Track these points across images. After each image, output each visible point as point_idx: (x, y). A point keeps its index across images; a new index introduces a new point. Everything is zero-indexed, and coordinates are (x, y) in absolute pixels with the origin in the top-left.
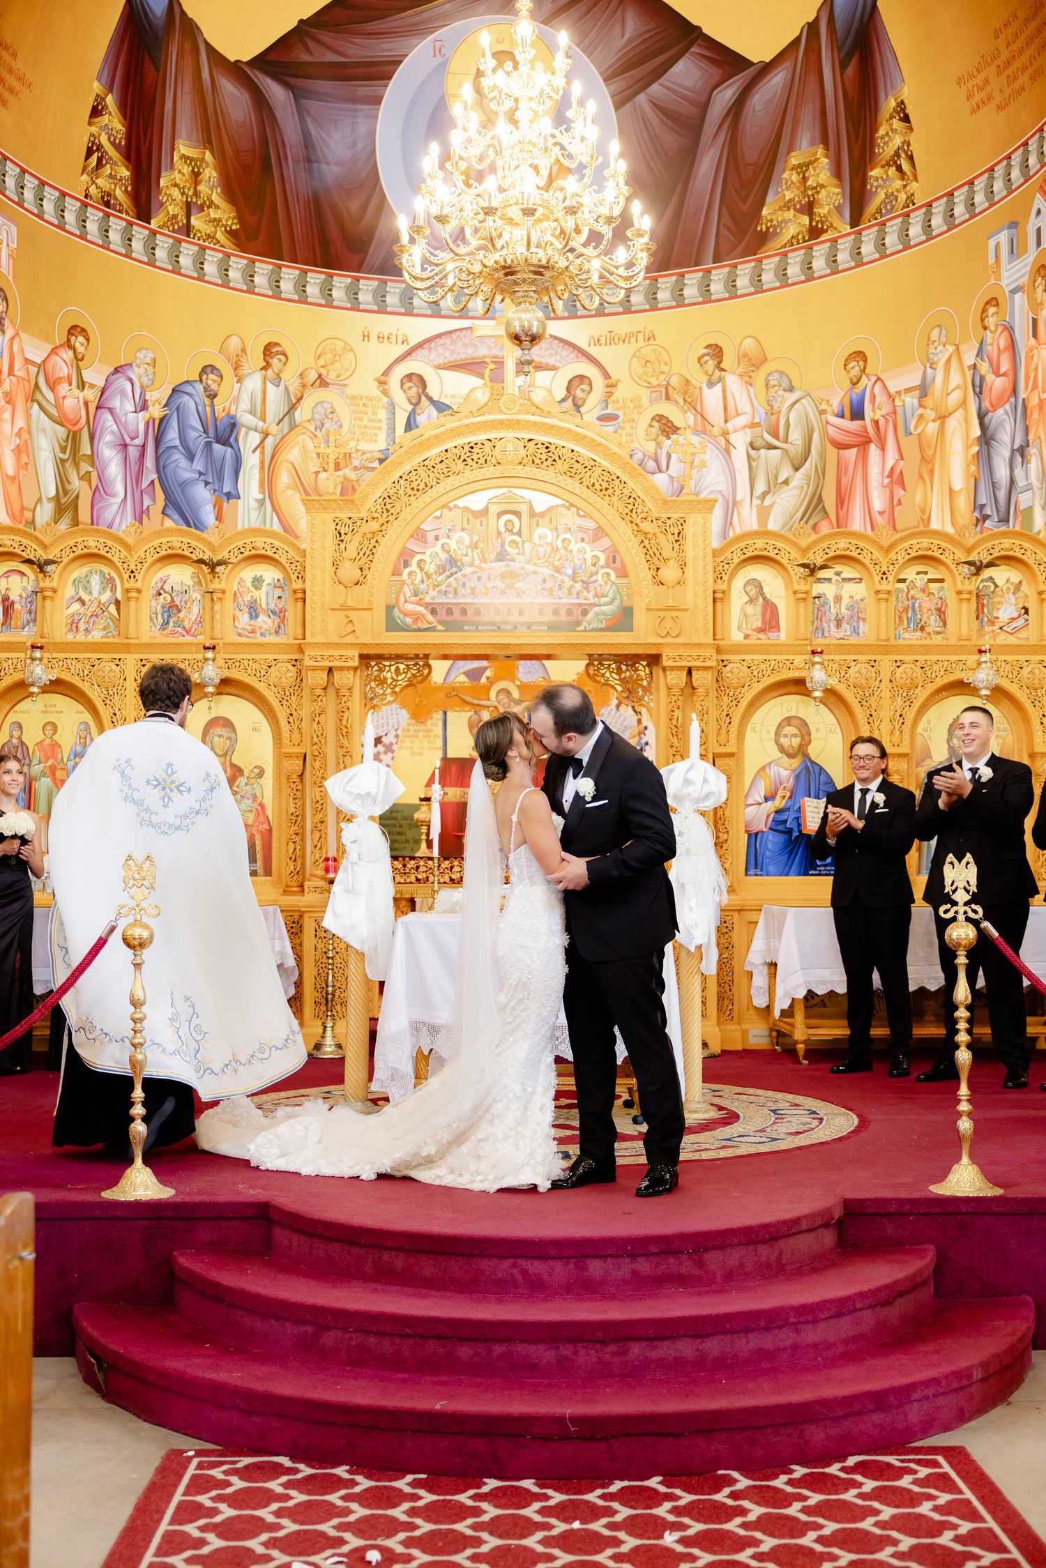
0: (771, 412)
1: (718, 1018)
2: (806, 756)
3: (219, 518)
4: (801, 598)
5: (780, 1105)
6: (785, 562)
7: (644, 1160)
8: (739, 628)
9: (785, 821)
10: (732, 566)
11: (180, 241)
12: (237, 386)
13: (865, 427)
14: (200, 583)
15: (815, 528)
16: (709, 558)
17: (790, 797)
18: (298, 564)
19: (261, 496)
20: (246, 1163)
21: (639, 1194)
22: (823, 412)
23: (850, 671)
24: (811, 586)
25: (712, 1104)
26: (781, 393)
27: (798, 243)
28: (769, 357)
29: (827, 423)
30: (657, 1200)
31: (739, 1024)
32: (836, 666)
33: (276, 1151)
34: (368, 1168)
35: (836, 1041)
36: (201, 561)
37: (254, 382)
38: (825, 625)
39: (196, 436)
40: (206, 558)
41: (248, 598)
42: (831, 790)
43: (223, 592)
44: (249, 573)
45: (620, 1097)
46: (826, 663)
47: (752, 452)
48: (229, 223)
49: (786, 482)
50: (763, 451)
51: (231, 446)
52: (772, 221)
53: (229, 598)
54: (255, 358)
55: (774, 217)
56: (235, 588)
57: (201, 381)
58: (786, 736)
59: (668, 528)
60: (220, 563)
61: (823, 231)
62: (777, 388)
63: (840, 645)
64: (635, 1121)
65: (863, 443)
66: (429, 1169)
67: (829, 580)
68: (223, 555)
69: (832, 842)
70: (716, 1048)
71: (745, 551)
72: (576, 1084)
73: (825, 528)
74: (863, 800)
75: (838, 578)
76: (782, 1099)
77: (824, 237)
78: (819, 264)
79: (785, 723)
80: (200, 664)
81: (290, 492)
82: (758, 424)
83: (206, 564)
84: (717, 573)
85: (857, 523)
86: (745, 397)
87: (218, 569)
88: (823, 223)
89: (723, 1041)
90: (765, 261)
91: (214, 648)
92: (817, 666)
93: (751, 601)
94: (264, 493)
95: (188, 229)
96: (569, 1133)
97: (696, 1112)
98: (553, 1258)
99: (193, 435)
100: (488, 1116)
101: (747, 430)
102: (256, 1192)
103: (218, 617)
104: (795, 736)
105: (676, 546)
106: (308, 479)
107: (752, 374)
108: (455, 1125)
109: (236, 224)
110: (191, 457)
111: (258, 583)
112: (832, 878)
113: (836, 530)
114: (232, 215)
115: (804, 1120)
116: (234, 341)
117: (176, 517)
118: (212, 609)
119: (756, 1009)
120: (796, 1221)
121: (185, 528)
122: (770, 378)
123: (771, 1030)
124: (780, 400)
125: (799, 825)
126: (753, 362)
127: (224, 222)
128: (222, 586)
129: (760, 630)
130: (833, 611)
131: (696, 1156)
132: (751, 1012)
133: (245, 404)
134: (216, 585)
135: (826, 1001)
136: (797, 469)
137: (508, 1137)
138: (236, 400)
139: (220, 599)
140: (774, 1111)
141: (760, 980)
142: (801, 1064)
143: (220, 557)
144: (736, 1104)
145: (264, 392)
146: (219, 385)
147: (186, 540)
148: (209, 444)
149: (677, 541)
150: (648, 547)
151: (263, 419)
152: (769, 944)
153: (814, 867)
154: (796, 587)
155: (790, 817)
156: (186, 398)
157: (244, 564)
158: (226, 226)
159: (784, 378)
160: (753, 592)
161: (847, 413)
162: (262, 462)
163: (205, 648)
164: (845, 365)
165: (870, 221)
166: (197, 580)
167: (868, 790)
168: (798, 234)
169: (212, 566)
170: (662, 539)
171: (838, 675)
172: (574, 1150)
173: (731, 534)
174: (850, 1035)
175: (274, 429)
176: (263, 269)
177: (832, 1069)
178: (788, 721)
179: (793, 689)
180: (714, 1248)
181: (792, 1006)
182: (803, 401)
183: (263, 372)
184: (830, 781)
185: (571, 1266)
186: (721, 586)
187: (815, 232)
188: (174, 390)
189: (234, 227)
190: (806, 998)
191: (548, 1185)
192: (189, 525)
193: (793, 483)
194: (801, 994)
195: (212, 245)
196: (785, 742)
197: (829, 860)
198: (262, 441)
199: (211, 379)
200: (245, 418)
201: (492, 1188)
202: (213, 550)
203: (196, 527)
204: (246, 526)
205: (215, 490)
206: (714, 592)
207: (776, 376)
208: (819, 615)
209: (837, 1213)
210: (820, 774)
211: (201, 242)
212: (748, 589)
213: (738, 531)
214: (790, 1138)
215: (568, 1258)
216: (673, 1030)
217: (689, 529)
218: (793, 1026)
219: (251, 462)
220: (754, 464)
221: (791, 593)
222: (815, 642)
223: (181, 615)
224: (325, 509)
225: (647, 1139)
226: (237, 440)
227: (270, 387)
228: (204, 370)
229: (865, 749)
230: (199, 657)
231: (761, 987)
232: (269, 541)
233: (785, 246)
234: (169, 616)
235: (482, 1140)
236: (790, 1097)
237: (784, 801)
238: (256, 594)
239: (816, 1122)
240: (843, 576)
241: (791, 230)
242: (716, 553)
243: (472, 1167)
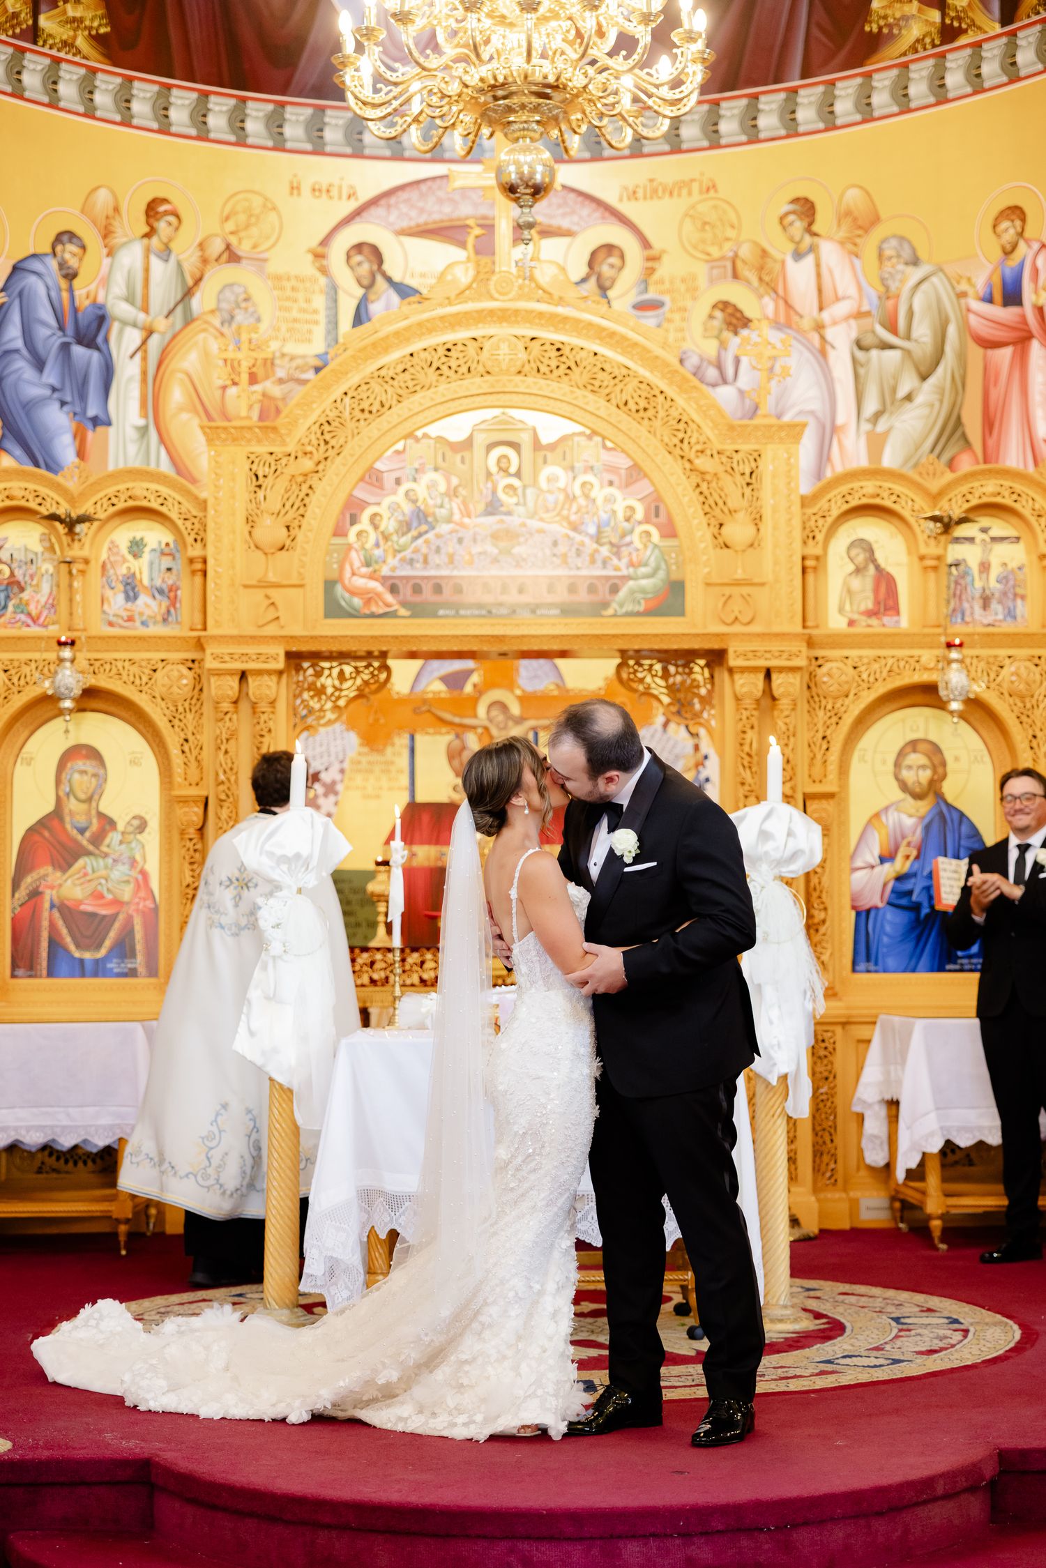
0: (887, 294)
1: (815, 1182)
2: (940, 796)
3: (81, 454)
4: (933, 566)
5: (905, 1311)
6: (906, 513)
7: (703, 1392)
8: (841, 610)
9: (910, 893)
10: (830, 520)
11: (23, 51)
12: (107, 261)
13: (1023, 317)
14: (52, 549)
15: (951, 465)
16: (796, 508)
17: (917, 857)
18: (196, 521)
19: (141, 422)
20: (118, 1401)
21: (697, 1442)
22: (963, 295)
23: (1004, 672)
24: (945, 549)
25: (805, 1310)
26: (901, 267)
27: (925, 49)
28: (883, 215)
29: (969, 310)
30: (723, 1451)
31: (845, 1190)
32: (982, 665)
33: (163, 1383)
34: (297, 1403)
35: (987, 1215)
36: (53, 517)
37: (131, 256)
38: (966, 605)
39: (48, 335)
40: (61, 512)
41: (123, 570)
42: (977, 846)
43: (87, 562)
44: (124, 534)
45: (669, 1299)
46: (968, 661)
47: (860, 355)
48: (96, 24)
49: (909, 398)
50: (874, 353)
51: (98, 349)
52: (885, 17)
53: (95, 569)
54: (134, 220)
55: (889, 12)
56: (104, 556)
57: (54, 254)
58: (910, 767)
59: (735, 465)
60: (83, 519)
61: (960, 32)
62: (894, 260)
63: (988, 635)
64: (692, 1334)
65: (1022, 339)
66: (388, 1406)
67: (971, 540)
68: (86, 508)
69: (979, 918)
70: (811, 1227)
71: (849, 498)
72: (607, 1281)
73: (966, 464)
74: (1021, 861)
75: (984, 536)
76: (909, 1301)
77: (963, 40)
78: (955, 79)
79: (909, 749)
80: (52, 667)
81: (185, 416)
82: (868, 314)
83: (61, 521)
84: (808, 530)
85: (1014, 456)
86: (848, 274)
87: (78, 528)
88: (960, 19)
89: (822, 1215)
90: (876, 76)
91: (73, 643)
92: (954, 666)
93: (858, 571)
94: (146, 416)
95: (34, 33)
96: (594, 1353)
97: (781, 1321)
98: (569, 1539)
99: (42, 333)
100: (475, 1325)
101: (853, 322)
102: (132, 1444)
103: (78, 598)
104: (923, 767)
105: (748, 491)
106: (211, 397)
107: (858, 240)
108: (427, 1339)
109: (106, 25)
110: (40, 365)
111: (136, 548)
112: (977, 976)
113: (983, 466)
114: (100, 12)
115: (941, 1332)
116: (103, 196)
117: (18, 452)
118: (70, 586)
119: (871, 1169)
120: (929, 1482)
121: (32, 468)
122: (885, 246)
123: (893, 1199)
124: (899, 277)
125: (931, 898)
126: (860, 222)
127: (88, 23)
128: (85, 553)
129: (871, 614)
130: (978, 584)
131: (781, 1387)
132: (863, 1173)
133: (118, 287)
134: (76, 552)
135: (973, 1155)
136: (924, 378)
137: (504, 1357)
138: (106, 282)
139: (82, 572)
140: (897, 1320)
141: (875, 1125)
142: (937, 1249)
143: (81, 511)
144: (840, 1309)
145: (147, 270)
146: (81, 259)
147: (31, 486)
148: (65, 347)
149: (748, 484)
150: (706, 493)
151: (145, 309)
152: (887, 1073)
153: (953, 959)
154: (923, 550)
155: (917, 886)
156: (32, 279)
157: (117, 521)
158: (90, 28)
159: (906, 246)
160: (861, 558)
161: (998, 296)
162: (144, 373)
163: (60, 644)
164: (995, 227)
165: (1029, 17)
166: (47, 544)
167: (1028, 846)
168: (924, 36)
169: (71, 524)
170: (727, 481)
171: (986, 678)
172: (601, 1378)
173: (829, 474)
174: (1009, 1207)
175: (161, 324)
176: (145, 90)
177: (982, 1257)
178: (913, 745)
179: (919, 698)
180: (806, 1524)
181: (922, 1164)
182: (934, 279)
183: (146, 241)
184: (975, 834)
185: (595, 1552)
186: (813, 549)
187: (949, 33)
188: (16, 268)
189: (102, 31)
190: (943, 1152)
191: (563, 1428)
192: (37, 465)
193: (920, 399)
194: (935, 1146)
195: (69, 57)
196: (908, 775)
197: (975, 949)
198: (144, 342)
199: (69, 251)
200: (120, 308)
201: (482, 1434)
202: (72, 500)
203: (48, 468)
204: (121, 465)
205: (75, 414)
206: (804, 558)
207: (894, 242)
208: (957, 590)
209: (989, 1471)
210: (960, 823)
211: (54, 52)
212: (854, 552)
213: (839, 469)
214: (920, 1360)
215: (591, 1538)
216: (747, 1201)
217: (767, 467)
218: (924, 1193)
219: (128, 372)
220: (862, 371)
221: (916, 559)
222: (950, 630)
223: (25, 596)
224: (234, 440)
225: (709, 1361)
226: (106, 340)
227: (155, 261)
228: (59, 239)
229: (1021, 785)
230: (52, 656)
231: (876, 1137)
232: (154, 486)
233: (904, 54)
234: (8, 598)
235: (466, 1362)
236: (920, 1298)
237: (908, 864)
238: (134, 564)
239: (958, 1336)
240: (994, 533)
241: (915, 31)
242: (805, 502)
243: (451, 1403)
